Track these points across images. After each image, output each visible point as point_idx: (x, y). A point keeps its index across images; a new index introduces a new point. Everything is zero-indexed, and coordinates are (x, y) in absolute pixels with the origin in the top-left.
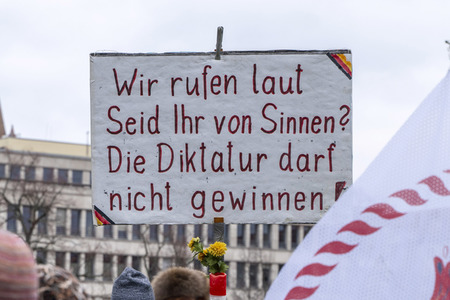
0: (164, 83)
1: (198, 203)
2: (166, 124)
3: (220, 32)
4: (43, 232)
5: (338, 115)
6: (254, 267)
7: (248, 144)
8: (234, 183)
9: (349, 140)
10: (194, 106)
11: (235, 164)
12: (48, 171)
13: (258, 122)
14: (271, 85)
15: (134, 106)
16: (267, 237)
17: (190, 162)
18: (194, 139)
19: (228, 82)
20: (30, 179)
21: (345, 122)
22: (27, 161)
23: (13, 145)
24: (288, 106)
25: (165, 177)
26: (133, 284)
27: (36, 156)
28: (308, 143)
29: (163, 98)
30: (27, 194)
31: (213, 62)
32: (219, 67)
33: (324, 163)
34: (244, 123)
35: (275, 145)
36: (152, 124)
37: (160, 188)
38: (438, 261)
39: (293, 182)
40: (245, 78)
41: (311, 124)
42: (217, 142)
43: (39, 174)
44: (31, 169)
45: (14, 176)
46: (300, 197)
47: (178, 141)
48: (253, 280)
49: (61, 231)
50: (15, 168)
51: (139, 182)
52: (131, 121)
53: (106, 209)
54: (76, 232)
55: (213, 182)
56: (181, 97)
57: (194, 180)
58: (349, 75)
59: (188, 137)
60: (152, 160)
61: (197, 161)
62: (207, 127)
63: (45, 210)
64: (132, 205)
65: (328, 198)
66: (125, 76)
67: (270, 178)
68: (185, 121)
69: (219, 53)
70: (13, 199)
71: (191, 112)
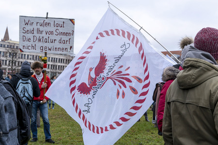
0: (35, 23)
1: (41, 49)
2: (35, 32)
3: (47, 13)
4: (16, 58)
5: (71, 32)
6: (54, 66)
7: (52, 37)
8: (49, 45)
9: (73, 38)
10: (41, 28)
11: (50, 41)
12: (17, 47)
13: (55, 33)
14: (58, 25)
15: (29, 28)
16: (56, 61)
17: (40, 40)
18: (41, 36)
19: (49, 24)
20: (14, 48)
21: (73, 34)
22: (13, 45)
23: (11, 42)
24: (61, 30)
25: (35, 43)
26: (27, 64)
27: (15, 44)
28: (65, 38)
29: (35, 26)
30: (13, 51)
31: (46, 19)
32: (47, 21)
33: (68, 42)
34: (52, 33)
35: (58, 38)
36: (32, 32)
37: (34, 45)
38: (101, 53)
39: (61, 46)
40: (52, 23)
41: (66, 34)
42: (46, 36)
43: (15, 47)
44: (14, 46)
45: (10, 47)
46: (63, 49)
47: (38, 35)
48: (54, 68)
49: (19, 58)
50: (11, 46)
51: (29, 44)
52: (28, 31)
53: (22, 49)
54: (22, 58)
55: (45, 45)
56: (39, 26)
57: (41, 44)
58: (74, 24)
59: (40, 35)
60: (32, 39)
61: (42, 40)
62: (44, 33)
63: (16, 54)
64: (28, 48)
65: (69, 50)
66: (27, 21)
67: (57, 45)
68: (39, 31)
69: (47, 18)
70: (10, 51)
71: (41, 30)
